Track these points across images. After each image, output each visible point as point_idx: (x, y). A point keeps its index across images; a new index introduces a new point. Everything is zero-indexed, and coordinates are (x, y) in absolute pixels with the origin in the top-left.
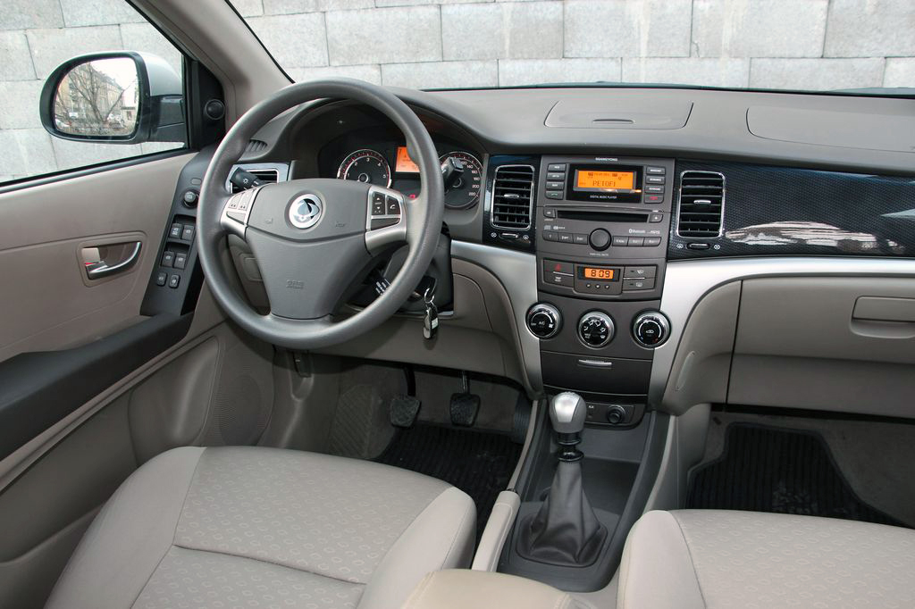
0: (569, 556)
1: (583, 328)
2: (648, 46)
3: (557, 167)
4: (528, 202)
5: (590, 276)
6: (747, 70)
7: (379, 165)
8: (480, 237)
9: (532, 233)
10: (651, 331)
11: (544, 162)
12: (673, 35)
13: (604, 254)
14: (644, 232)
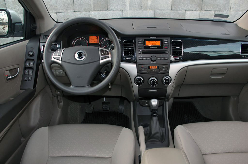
0: (158, 140)
1: (150, 82)
2: (129, 7)
3: (140, 40)
4: (133, 50)
5: (151, 68)
6: (154, 13)
7: (84, 41)
9: (135, 58)
10: (167, 81)
11: (136, 39)
12: (136, 4)
14: (164, 56)
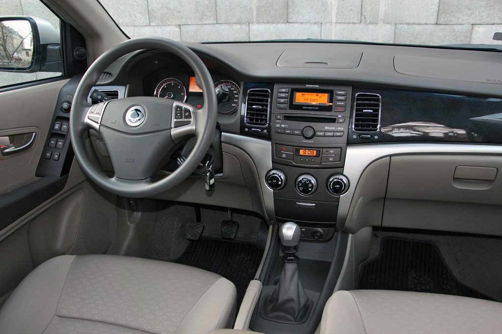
0: (291, 318)
1: (298, 184)
2: (336, 16)
3: (284, 90)
4: (266, 111)
5: (303, 154)
6: (394, 30)
7: (179, 87)
8: (239, 131)
9: (269, 129)
10: (338, 186)
11: (276, 87)
12: (351, 10)
13: (310, 141)
14: (334, 128)
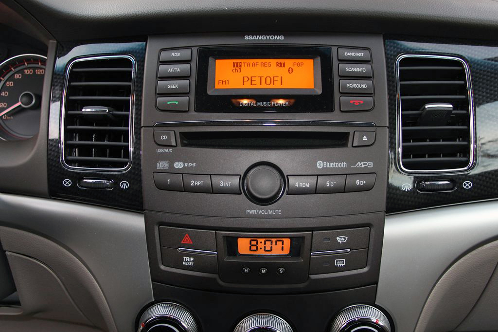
3: (176, 55)
4: (125, 120)
8: (44, 186)
9: (135, 176)
13: (272, 210)
14: (344, 165)
